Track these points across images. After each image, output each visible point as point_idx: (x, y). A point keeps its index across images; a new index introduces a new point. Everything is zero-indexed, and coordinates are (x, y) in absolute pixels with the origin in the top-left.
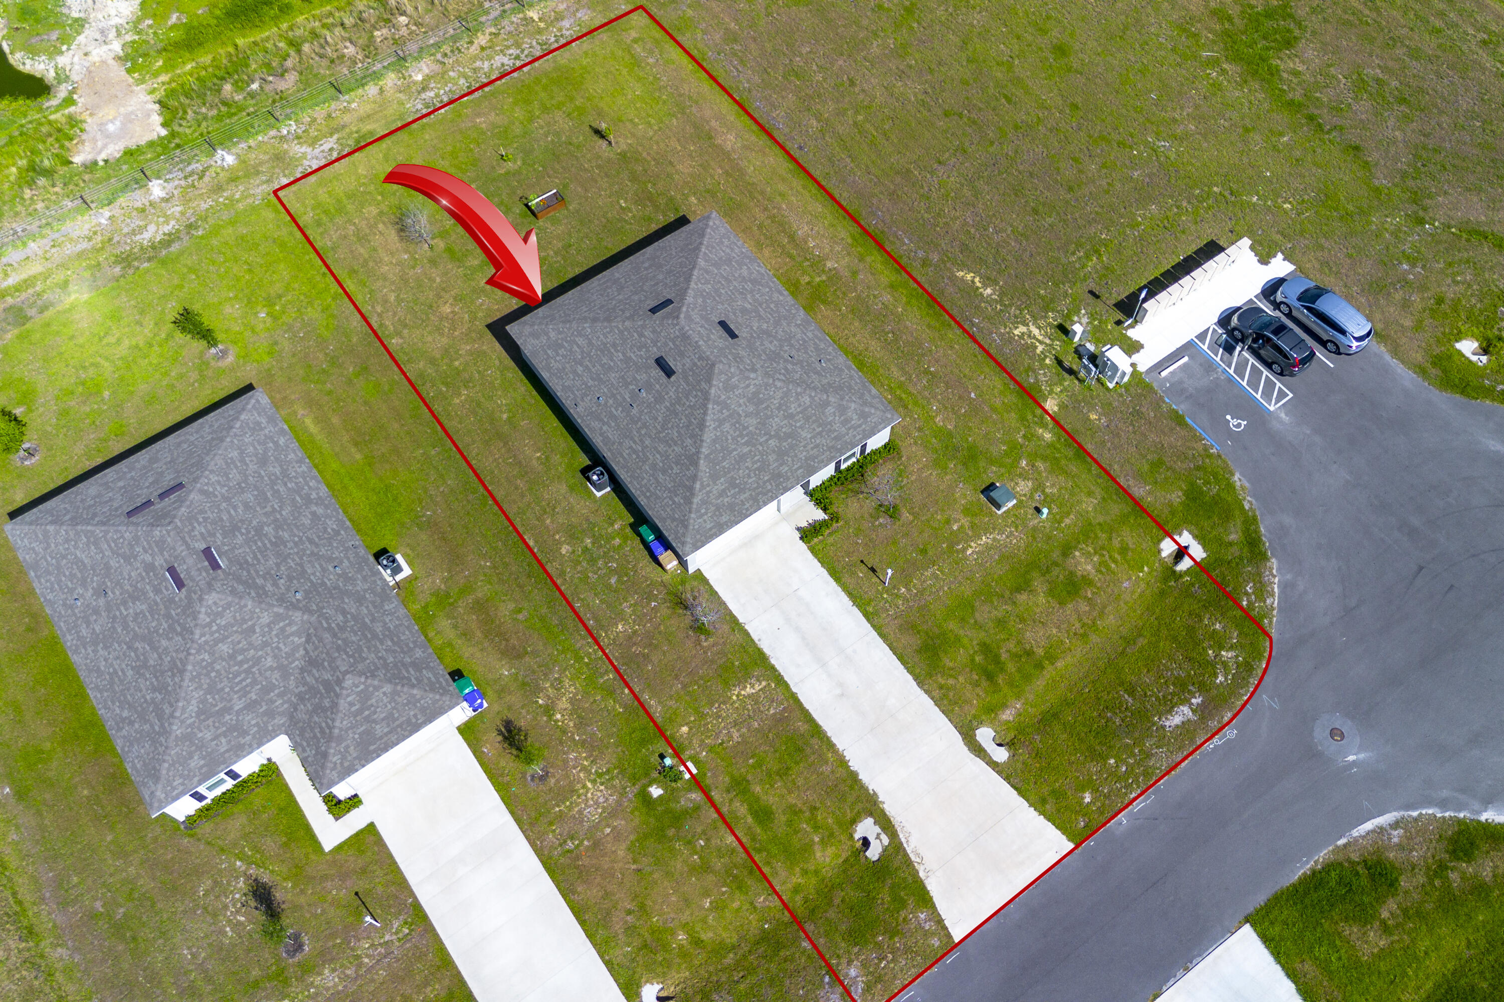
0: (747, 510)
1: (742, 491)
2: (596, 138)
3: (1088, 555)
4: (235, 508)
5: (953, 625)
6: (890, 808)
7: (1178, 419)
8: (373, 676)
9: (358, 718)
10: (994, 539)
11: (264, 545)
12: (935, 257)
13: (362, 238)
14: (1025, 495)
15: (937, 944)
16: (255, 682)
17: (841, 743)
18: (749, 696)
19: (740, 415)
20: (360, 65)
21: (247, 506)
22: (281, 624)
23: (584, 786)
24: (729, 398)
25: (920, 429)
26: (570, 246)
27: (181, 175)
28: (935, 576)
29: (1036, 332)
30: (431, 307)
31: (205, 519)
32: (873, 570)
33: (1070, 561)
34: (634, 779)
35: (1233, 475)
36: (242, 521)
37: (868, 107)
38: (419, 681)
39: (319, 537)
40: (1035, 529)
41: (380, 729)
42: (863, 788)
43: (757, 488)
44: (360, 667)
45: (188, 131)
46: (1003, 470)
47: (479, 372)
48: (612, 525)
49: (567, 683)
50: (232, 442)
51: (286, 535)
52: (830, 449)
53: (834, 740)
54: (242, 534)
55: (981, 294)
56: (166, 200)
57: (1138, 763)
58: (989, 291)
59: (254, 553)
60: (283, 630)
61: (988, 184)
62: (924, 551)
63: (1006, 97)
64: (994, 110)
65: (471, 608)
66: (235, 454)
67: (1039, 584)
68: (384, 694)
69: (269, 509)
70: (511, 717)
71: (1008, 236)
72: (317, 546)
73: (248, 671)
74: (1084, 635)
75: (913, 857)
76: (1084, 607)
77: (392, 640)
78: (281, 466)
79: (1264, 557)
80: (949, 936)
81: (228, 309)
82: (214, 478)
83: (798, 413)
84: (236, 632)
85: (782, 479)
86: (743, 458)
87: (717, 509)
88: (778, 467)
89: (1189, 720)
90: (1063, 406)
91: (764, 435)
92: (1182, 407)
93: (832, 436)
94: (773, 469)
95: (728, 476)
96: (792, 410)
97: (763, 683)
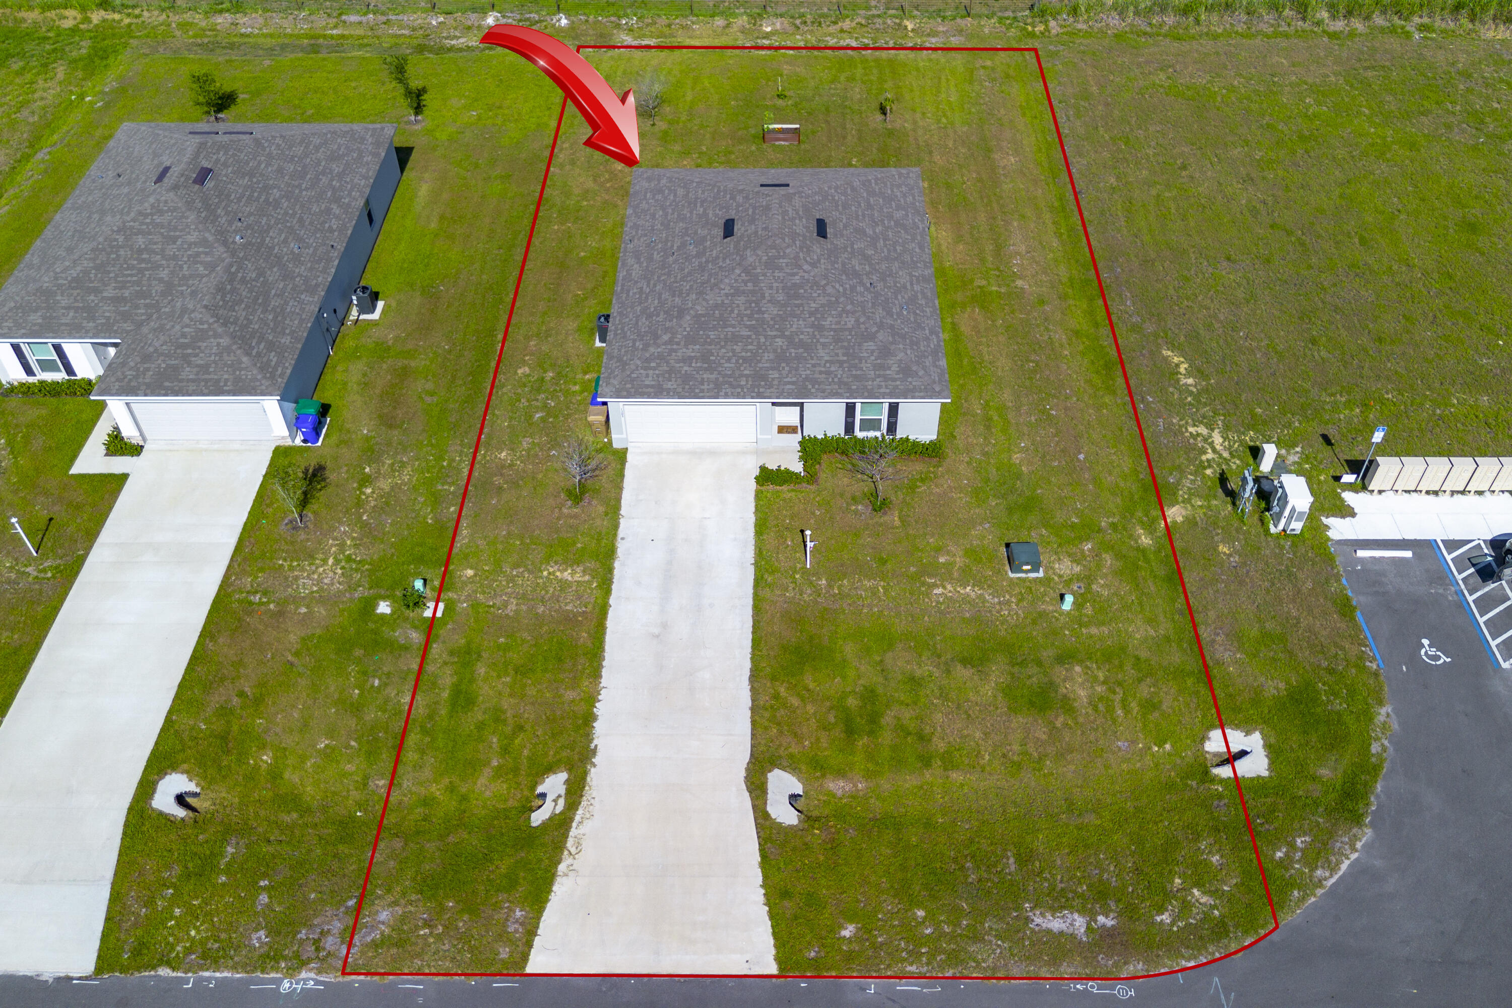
0: (702, 391)
1: (710, 369)
2: (877, 112)
3: (1092, 679)
4: (269, 165)
5: (850, 649)
6: (595, 776)
7: (1345, 608)
8: (225, 324)
9: (179, 351)
10: (981, 597)
11: (259, 198)
12: (1150, 328)
14: (1060, 576)
15: (504, 956)
16: (138, 284)
17: (608, 677)
18: (561, 580)
19: (763, 297)
22: (201, 250)
23: (325, 561)
24: (764, 275)
27: (518, 17)
28: (874, 591)
29: (1218, 440)
33: (1060, 672)
34: (376, 584)
35: (1381, 703)
36: (263, 175)
37: (1184, 190)
38: (259, 354)
39: (312, 223)
40: (1042, 615)
41: (188, 373)
42: (588, 736)
43: (730, 376)
46: (1053, 538)
48: (585, 373)
49: (408, 470)
51: (286, 204)
52: (841, 383)
53: (605, 671)
54: (251, 181)
55: (1178, 380)
57: (952, 937)
58: (1190, 381)
59: (243, 196)
60: (198, 254)
62: (884, 562)
63: (1362, 238)
64: (1337, 243)
65: (395, 370)
67: (997, 673)
68: (218, 344)
69: (296, 183)
70: (329, 465)
71: (1259, 347)
72: (302, 226)
73: (141, 271)
74: (1019, 766)
75: (570, 843)
76: (1041, 733)
77: (275, 317)
78: (345, 170)
79: (1357, 820)
80: (525, 958)
81: (453, 100)
82: (278, 141)
83: (831, 330)
84: (162, 234)
85: (763, 383)
86: (735, 339)
87: (670, 372)
88: (768, 369)
89: (1073, 936)
90: (1190, 521)
91: (777, 330)
92: (1362, 599)
93: (854, 372)
94: (761, 368)
95: (706, 347)
96: (826, 323)
97: (587, 578)
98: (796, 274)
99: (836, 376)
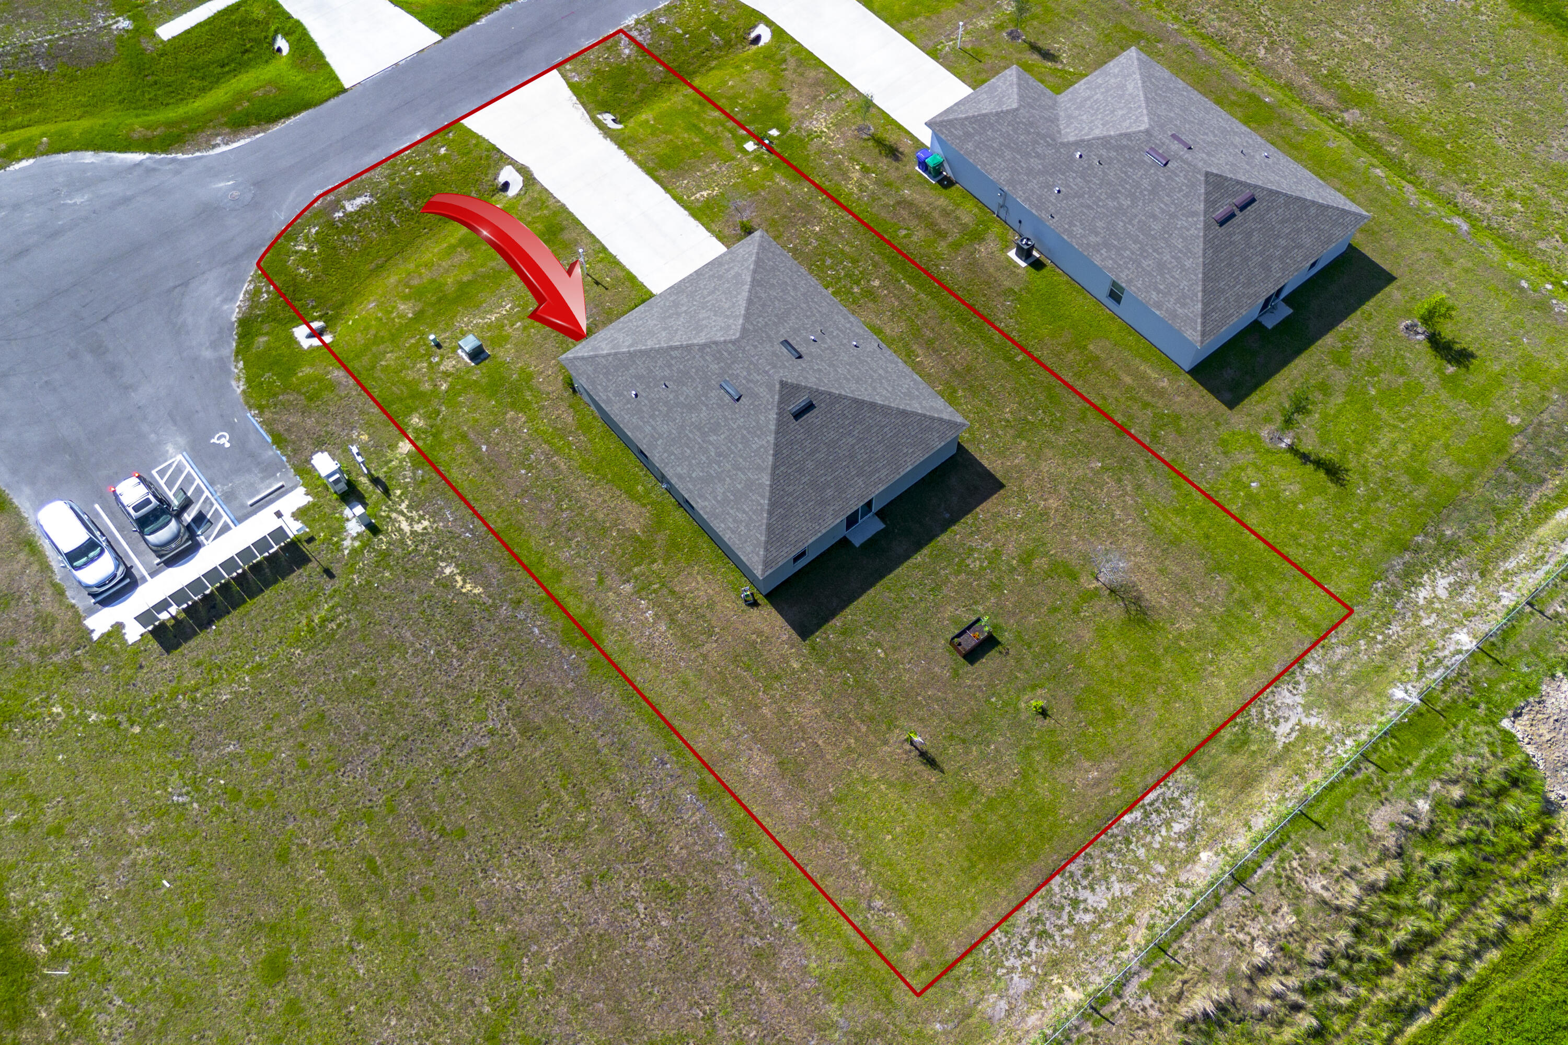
2: (932, 752)
3: (401, 316)
4: (1163, 211)
6: (596, 131)
7: (279, 440)
8: (997, 114)
10: (484, 318)
11: (1124, 188)
12: (504, 611)
13: (1182, 585)
14: (449, 359)
15: (569, 69)
18: (705, 190)
20: (1295, 864)
21: (1154, 217)
23: (829, 128)
25: (542, 408)
26: (932, 590)
27: (1447, 662)
29: (405, 526)
30: (1071, 505)
31: (1181, 190)
32: (597, 283)
34: (792, 137)
35: (244, 392)
36: (1151, 201)
37: (568, 838)
38: (963, 125)
39: (1084, 214)
42: (615, 142)
44: (1010, 117)
45: (1474, 729)
46: (466, 377)
47: (998, 436)
49: (855, 190)
50: (1196, 275)
51: (1110, 203)
53: (636, 167)
54: (1146, 189)
55: (457, 566)
56: (1446, 632)
57: (398, 172)
58: (448, 571)
59: (1129, 177)
61: (426, 719)
63: (374, 870)
66: (1188, 263)
69: (1135, 222)
70: (895, 164)
71: (412, 644)
72: (1082, 205)
75: (580, 106)
78: (1144, 269)
79: (242, 322)
80: (560, 72)
81: (1296, 488)
82: (1193, 231)
89: (349, 200)
90: (393, 447)
92: (271, 453)
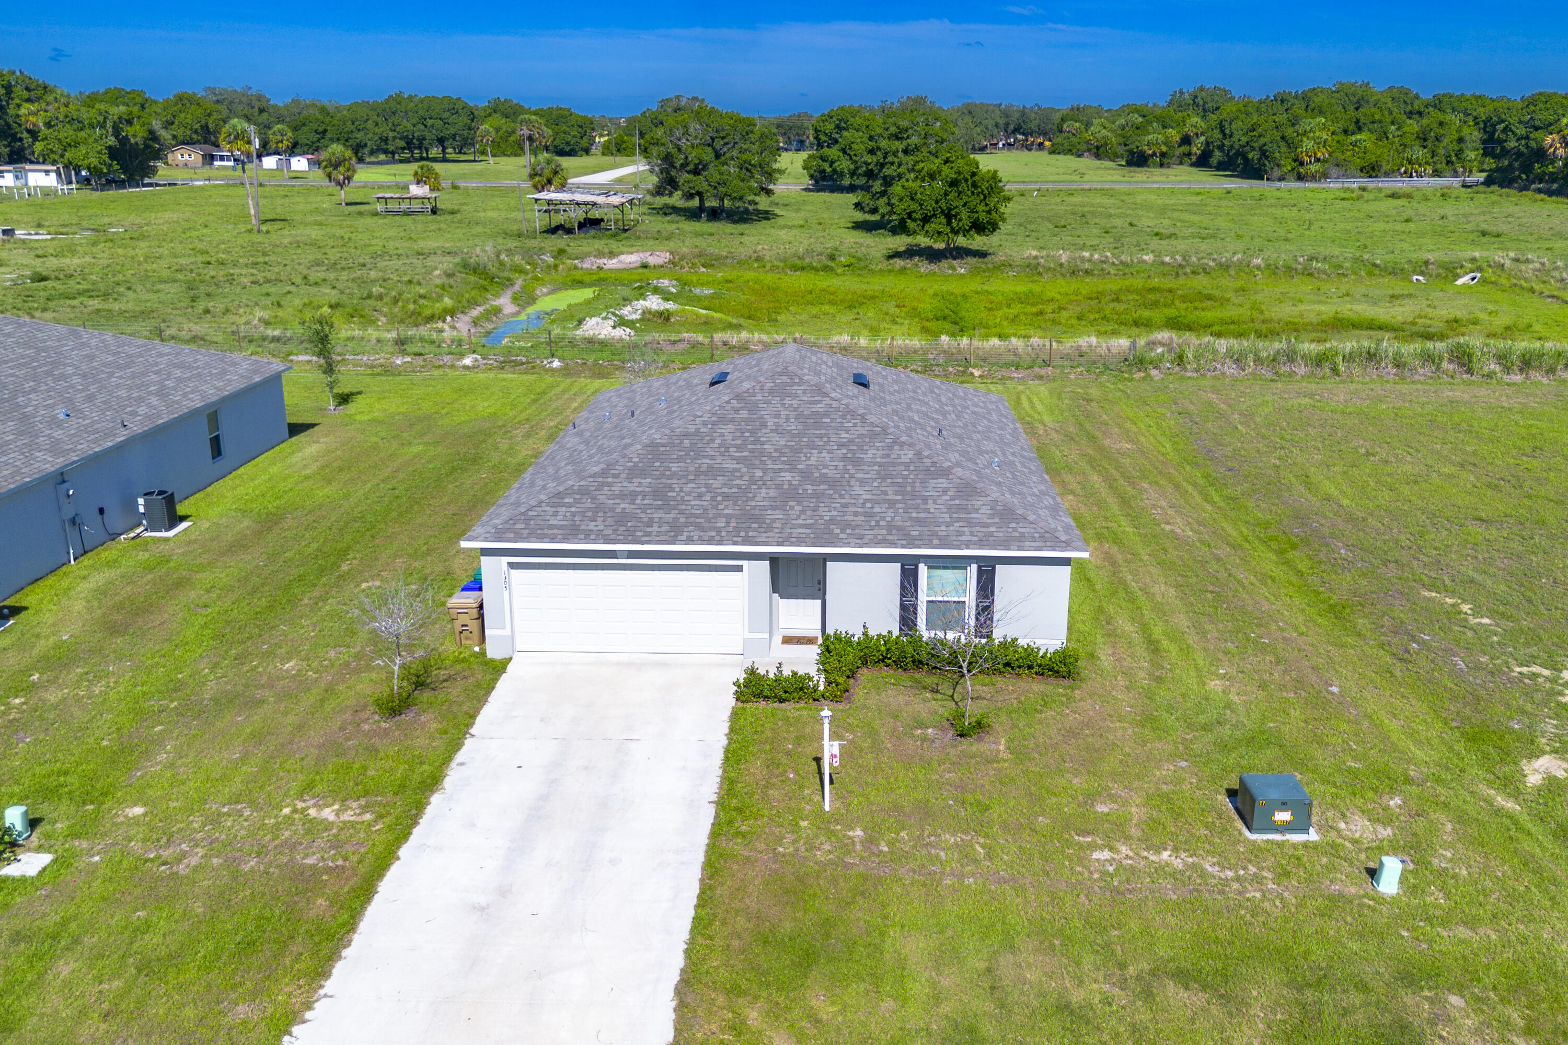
0: (648, 534)
1: (666, 507)
4: (76, 349)
10: (1196, 868)
12: (1390, 573)
18: (313, 820)
19: (764, 425)
21: (90, 356)
24: (768, 402)
28: (965, 852)
33: (1416, 1004)
39: (106, 402)
40: (1338, 901)
52: (890, 527)
55: (1464, 619)
58: (1486, 621)
65: (163, 580)
69: (107, 370)
72: (88, 401)
82: (107, 338)
83: (875, 464)
85: (756, 525)
86: (712, 472)
87: (596, 510)
88: (765, 509)
91: (783, 463)
93: (914, 515)
94: (753, 508)
95: (664, 481)
96: (868, 457)
97: (368, 817)
98: (820, 402)
99: (883, 518)
